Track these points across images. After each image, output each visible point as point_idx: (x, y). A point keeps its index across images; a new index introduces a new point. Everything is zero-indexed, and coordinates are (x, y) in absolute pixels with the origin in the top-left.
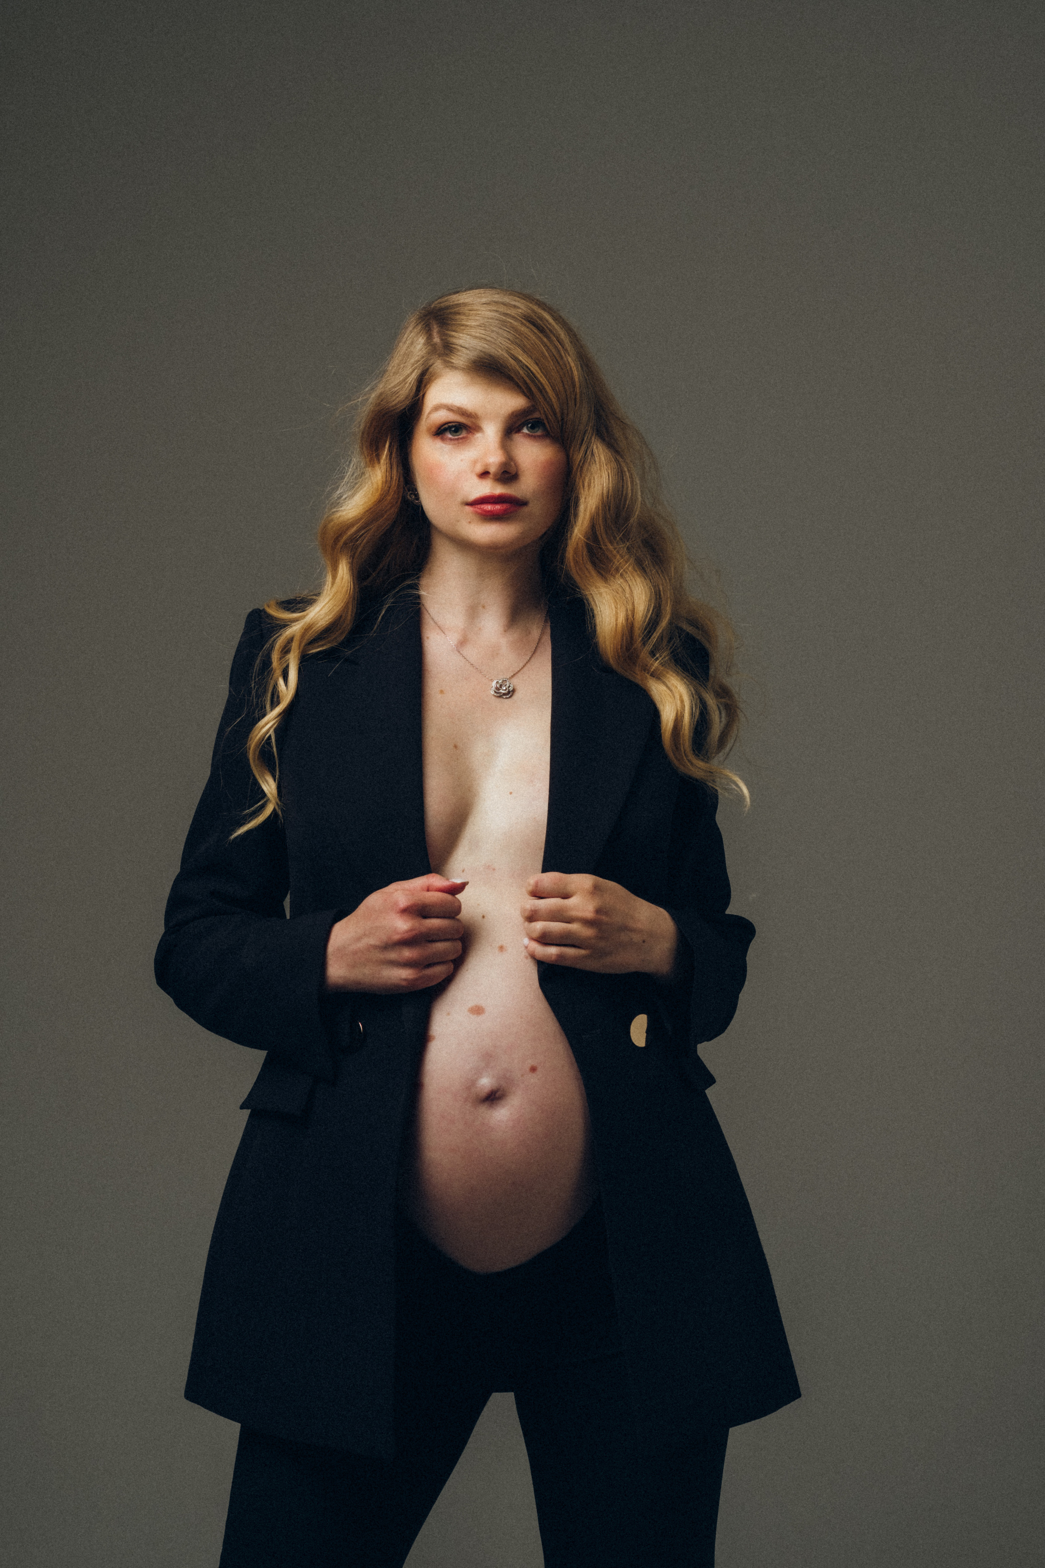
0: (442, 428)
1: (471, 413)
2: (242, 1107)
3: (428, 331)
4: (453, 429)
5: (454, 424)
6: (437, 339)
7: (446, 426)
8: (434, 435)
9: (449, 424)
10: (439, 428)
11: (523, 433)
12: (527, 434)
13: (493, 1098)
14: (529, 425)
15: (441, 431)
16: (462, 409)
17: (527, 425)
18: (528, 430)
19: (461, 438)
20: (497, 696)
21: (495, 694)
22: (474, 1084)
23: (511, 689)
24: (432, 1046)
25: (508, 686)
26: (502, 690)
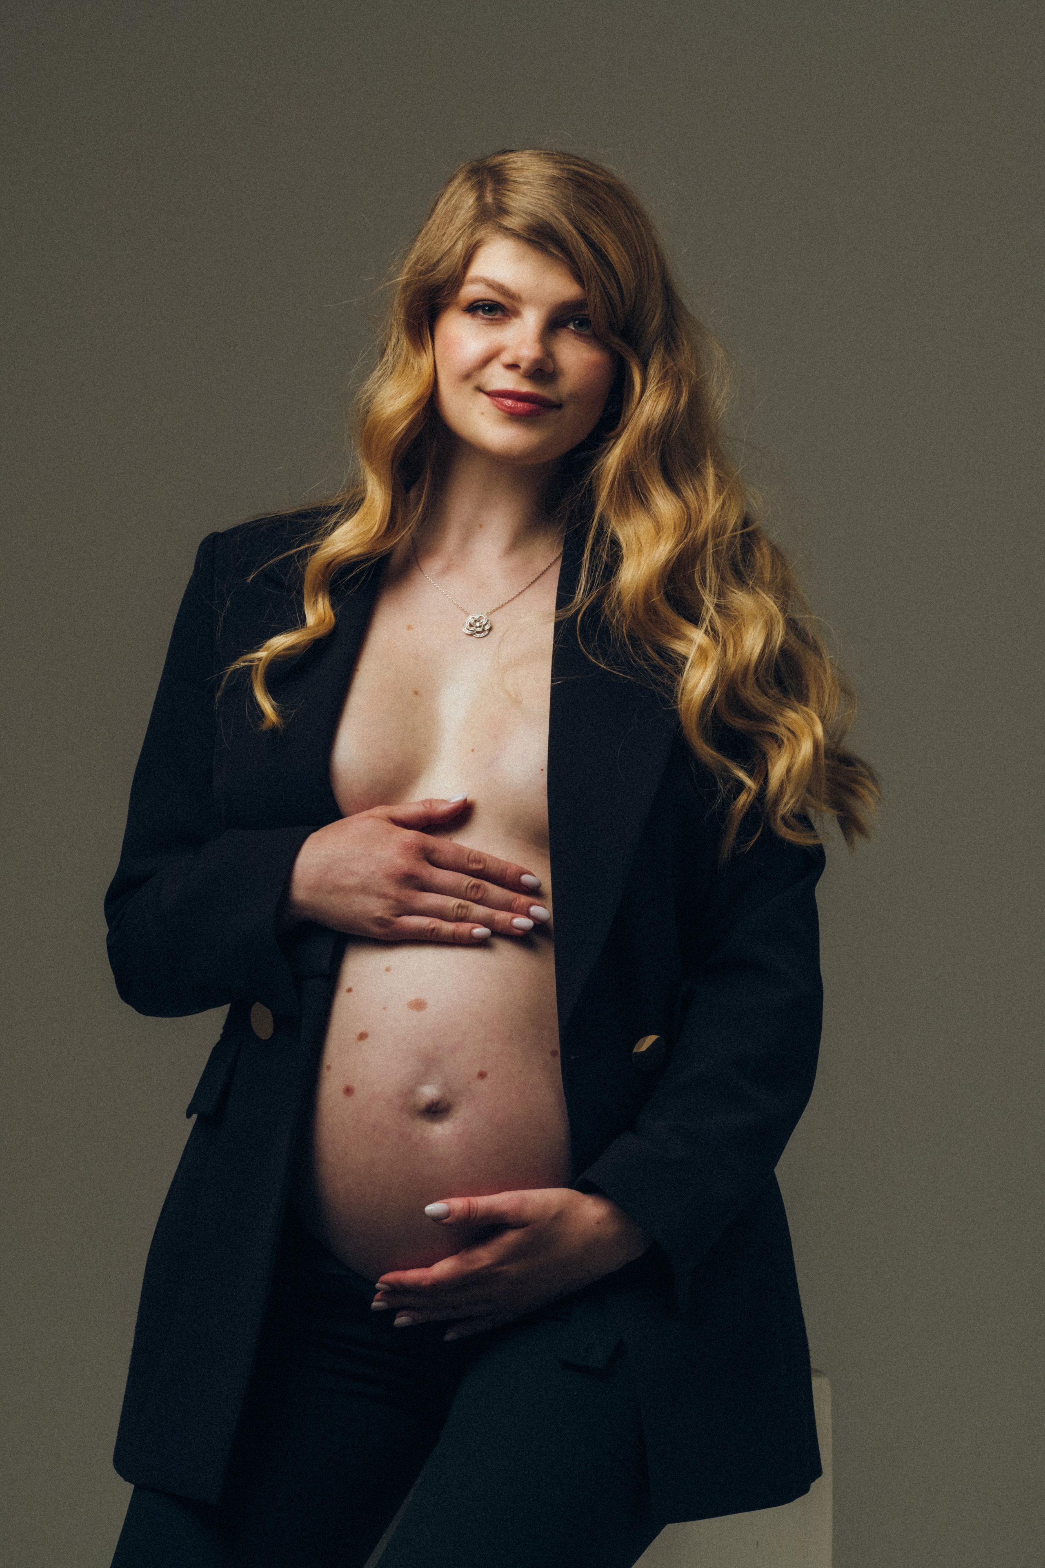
0: (475, 305)
1: (514, 294)
2: (186, 1115)
3: (480, 187)
4: (487, 308)
5: (489, 302)
6: (489, 199)
7: (481, 303)
8: (464, 311)
9: (484, 302)
10: (472, 304)
11: (569, 328)
12: (573, 330)
13: (436, 1111)
14: (577, 322)
15: (473, 308)
16: (504, 286)
17: (574, 322)
18: (574, 327)
19: (496, 319)
20: (471, 635)
21: (469, 632)
22: (412, 1091)
23: (487, 627)
24: (365, 1045)
25: (484, 623)
26: (477, 627)
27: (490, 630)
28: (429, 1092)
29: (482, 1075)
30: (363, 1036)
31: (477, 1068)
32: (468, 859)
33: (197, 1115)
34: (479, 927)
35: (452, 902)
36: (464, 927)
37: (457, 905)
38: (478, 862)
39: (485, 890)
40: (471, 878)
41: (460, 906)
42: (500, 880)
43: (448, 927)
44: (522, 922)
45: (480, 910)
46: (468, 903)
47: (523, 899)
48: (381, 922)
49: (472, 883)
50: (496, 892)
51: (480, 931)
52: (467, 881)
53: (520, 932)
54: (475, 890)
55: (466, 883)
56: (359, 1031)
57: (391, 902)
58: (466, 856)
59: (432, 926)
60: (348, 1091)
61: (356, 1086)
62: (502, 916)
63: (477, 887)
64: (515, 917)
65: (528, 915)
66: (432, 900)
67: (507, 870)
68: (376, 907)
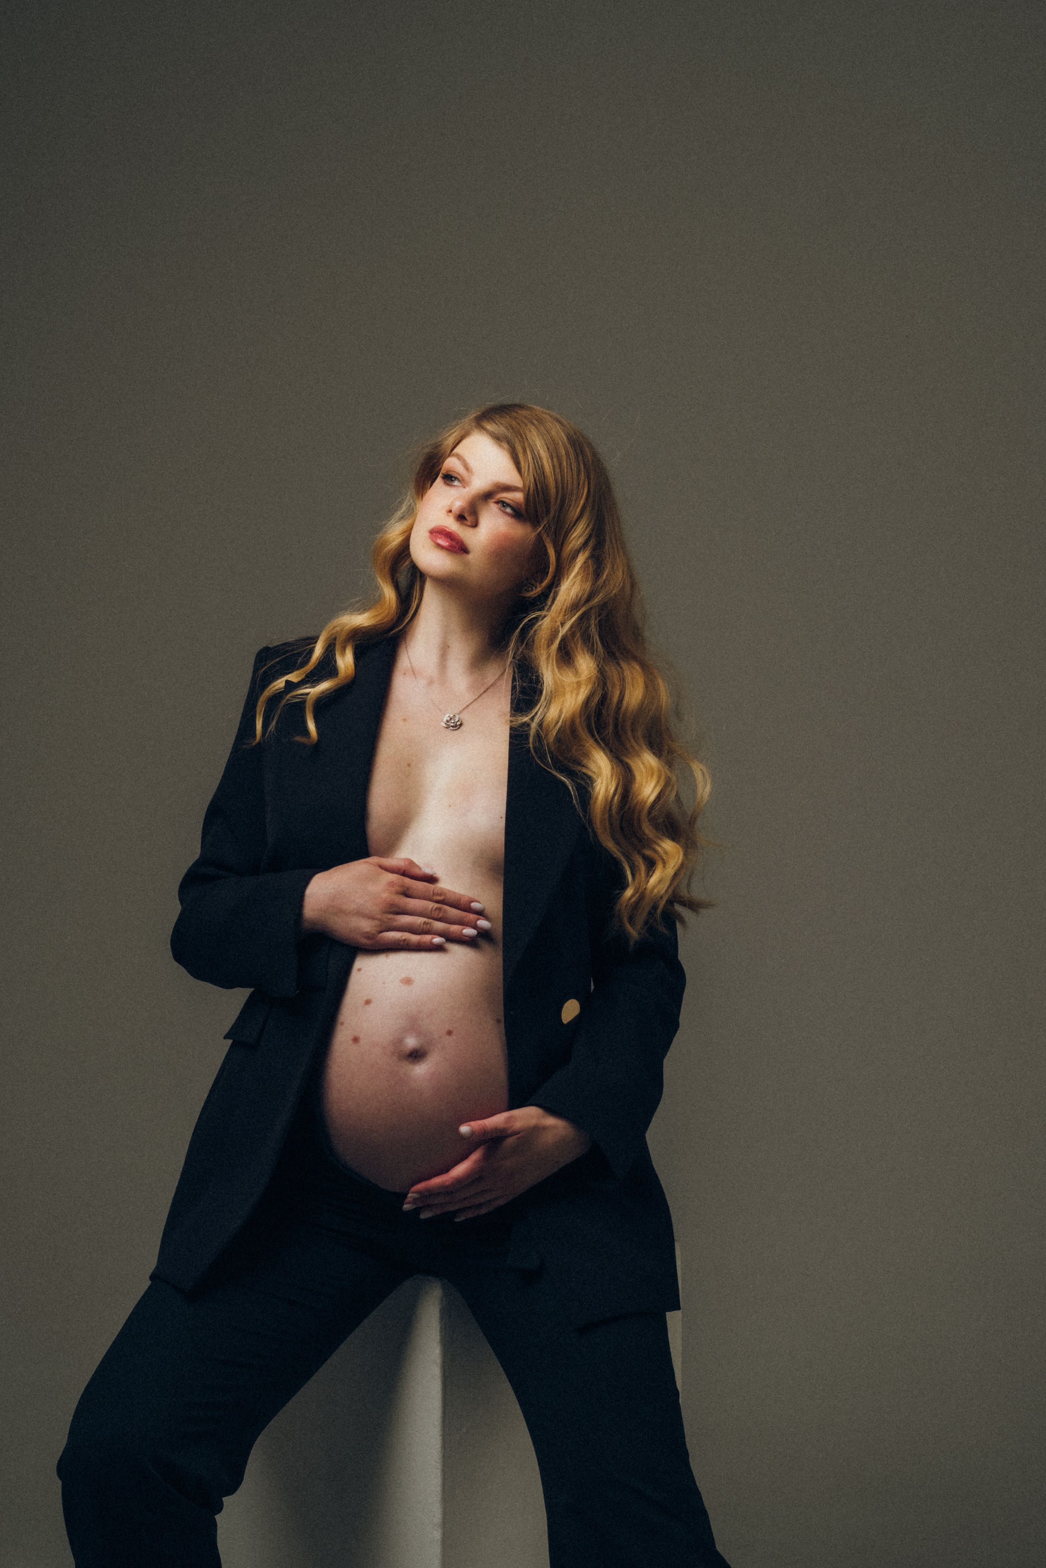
2: (225, 1038)
13: (416, 1055)
20: (447, 728)
21: (446, 726)
22: (400, 1041)
23: (458, 723)
24: (369, 1008)
25: (457, 720)
26: (452, 723)
27: (461, 725)
28: (411, 1042)
29: (449, 1033)
30: (368, 1002)
31: (448, 1027)
32: (433, 893)
33: (232, 1040)
34: (436, 937)
35: (420, 920)
36: (427, 938)
37: (422, 922)
38: (441, 895)
39: (445, 911)
40: (435, 904)
41: (425, 923)
42: (455, 905)
43: (414, 938)
44: (469, 931)
45: (439, 925)
46: (430, 921)
47: (472, 916)
48: (369, 936)
49: (434, 908)
50: (453, 912)
51: (437, 940)
52: (431, 905)
53: (467, 938)
54: (437, 911)
55: (431, 907)
56: (365, 999)
57: (377, 922)
58: (432, 892)
59: (404, 938)
60: (356, 1040)
61: (362, 1036)
62: (455, 928)
63: (440, 909)
64: (464, 929)
65: (475, 927)
66: (405, 919)
67: (461, 899)
68: (366, 926)
